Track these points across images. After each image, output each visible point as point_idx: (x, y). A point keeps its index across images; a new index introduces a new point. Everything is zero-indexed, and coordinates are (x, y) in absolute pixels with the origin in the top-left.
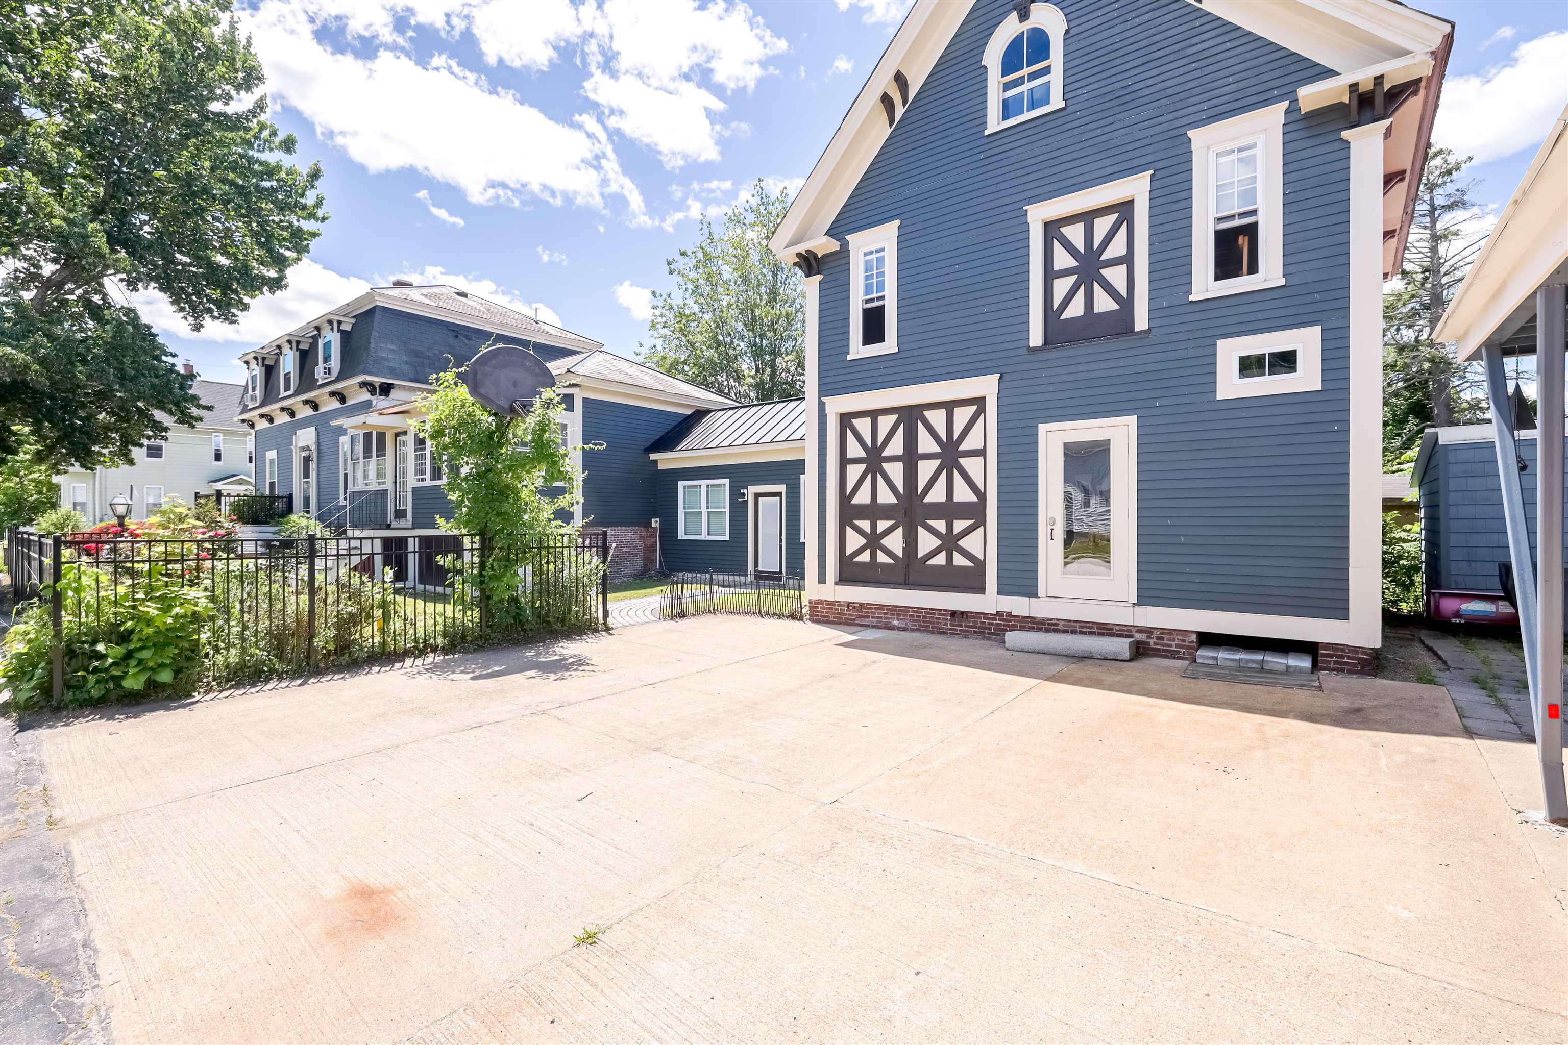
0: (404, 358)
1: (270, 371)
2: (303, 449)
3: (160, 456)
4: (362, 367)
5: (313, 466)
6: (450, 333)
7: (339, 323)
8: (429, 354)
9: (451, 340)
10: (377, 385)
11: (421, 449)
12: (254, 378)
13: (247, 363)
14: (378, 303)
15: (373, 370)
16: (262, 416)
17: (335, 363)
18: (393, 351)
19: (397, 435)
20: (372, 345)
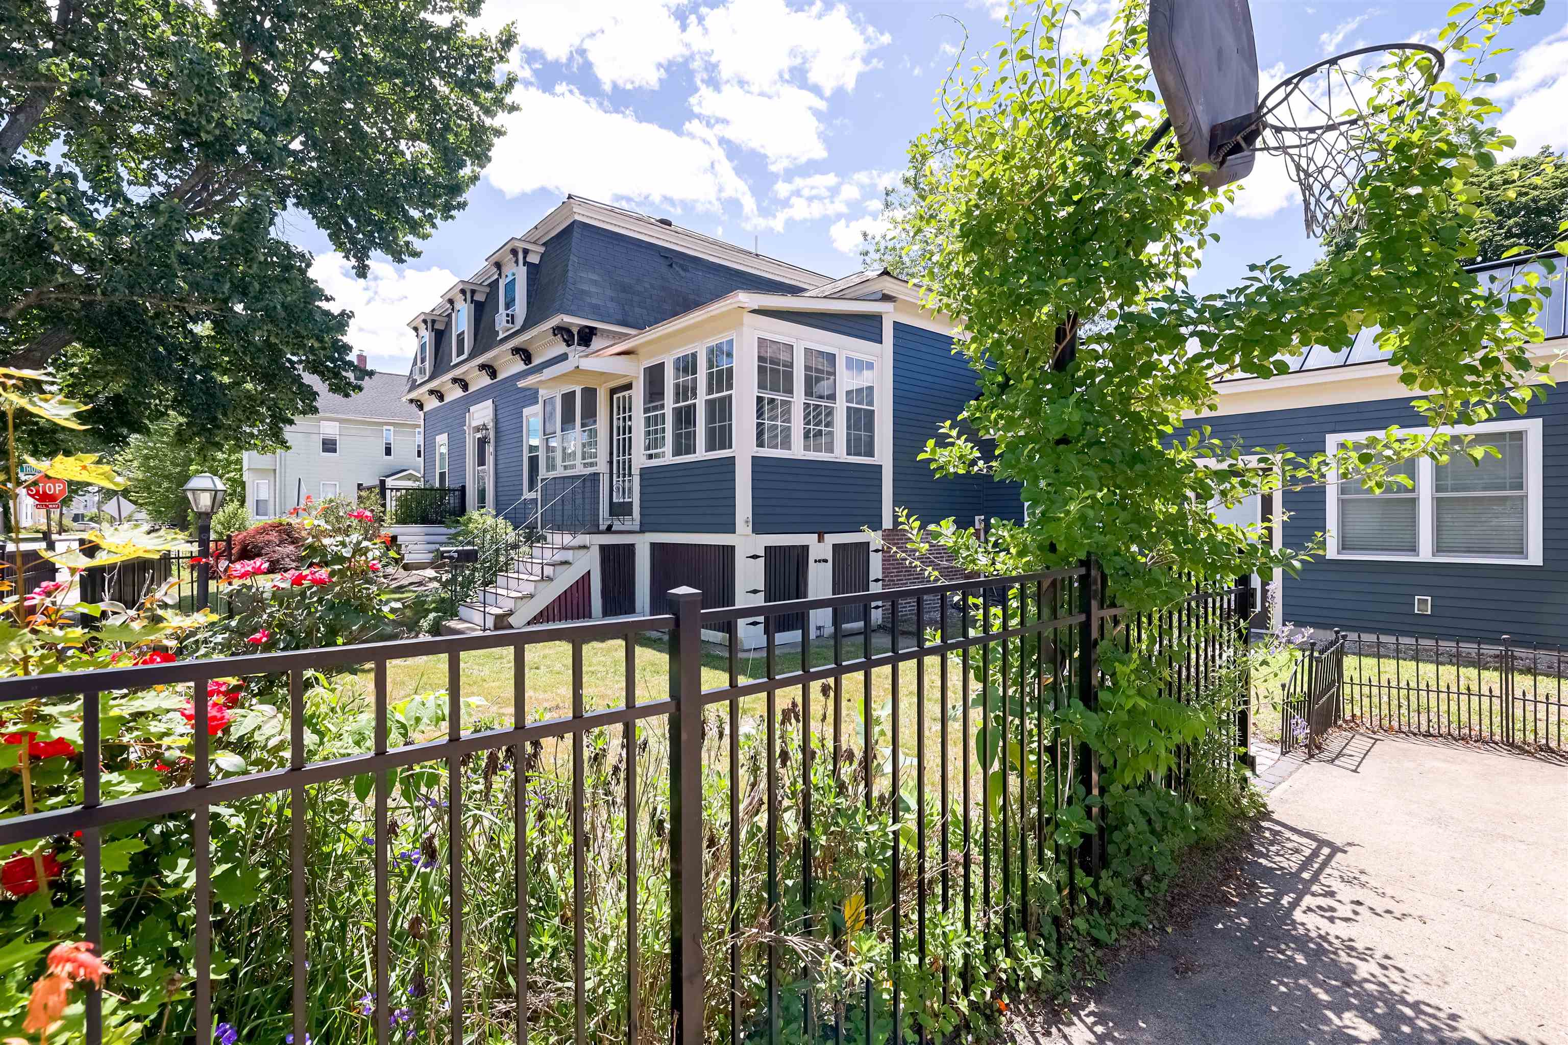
0: (609, 292)
1: (440, 336)
2: (478, 429)
3: (334, 451)
4: (557, 304)
5: (490, 449)
6: (662, 260)
7: (526, 252)
8: (639, 288)
9: (664, 269)
10: (575, 331)
11: (655, 408)
12: (423, 347)
13: (416, 329)
14: (577, 218)
15: (573, 308)
16: (431, 392)
17: (520, 309)
18: (595, 282)
19: (613, 391)
20: (570, 274)
